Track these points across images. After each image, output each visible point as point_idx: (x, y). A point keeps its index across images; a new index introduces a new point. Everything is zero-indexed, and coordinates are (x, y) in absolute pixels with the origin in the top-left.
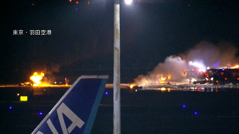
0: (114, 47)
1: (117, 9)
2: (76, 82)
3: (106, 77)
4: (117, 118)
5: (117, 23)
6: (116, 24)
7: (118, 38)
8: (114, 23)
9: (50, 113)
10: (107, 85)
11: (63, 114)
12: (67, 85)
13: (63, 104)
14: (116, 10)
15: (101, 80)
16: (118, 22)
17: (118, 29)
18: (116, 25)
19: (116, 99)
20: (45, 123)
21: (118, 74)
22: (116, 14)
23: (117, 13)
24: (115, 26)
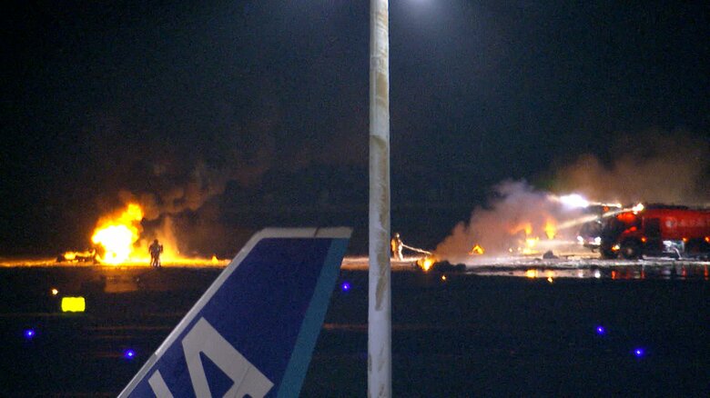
0: (371, 134)
1: (381, 11)
2: (245, 251)
3: (343, 233)
4: (380, 369)
5: (379, 55)
6: (377, 58)
7: (382, 103)
8: (371, 56)
9: (160, 352)
10: (349, 262)
11: (203, 356)
12: (215, 261)
13: (202, 320)
14: (378, 13)
15: (328, 242)
16: (383, 51)
17: (381, 75)
18: (378, 62)
19: (378, 307)
20: (144, 385)
21: (382, 224)
22: (377, 25)
23: (381, 23)
24: (375, 64)
